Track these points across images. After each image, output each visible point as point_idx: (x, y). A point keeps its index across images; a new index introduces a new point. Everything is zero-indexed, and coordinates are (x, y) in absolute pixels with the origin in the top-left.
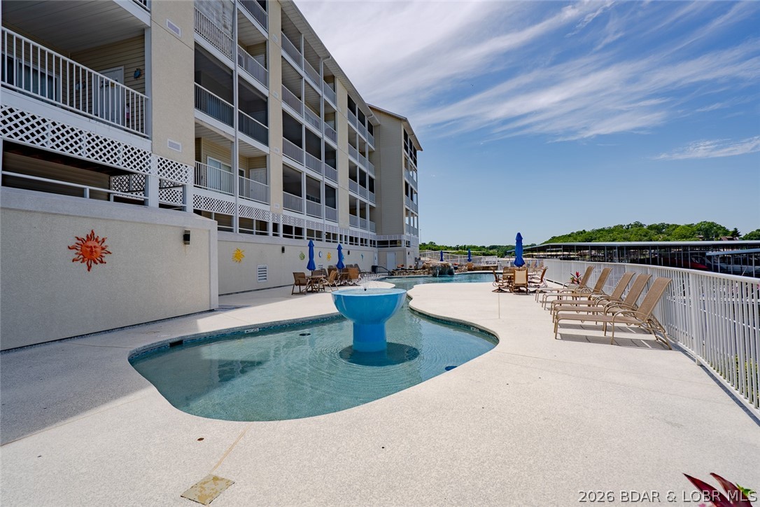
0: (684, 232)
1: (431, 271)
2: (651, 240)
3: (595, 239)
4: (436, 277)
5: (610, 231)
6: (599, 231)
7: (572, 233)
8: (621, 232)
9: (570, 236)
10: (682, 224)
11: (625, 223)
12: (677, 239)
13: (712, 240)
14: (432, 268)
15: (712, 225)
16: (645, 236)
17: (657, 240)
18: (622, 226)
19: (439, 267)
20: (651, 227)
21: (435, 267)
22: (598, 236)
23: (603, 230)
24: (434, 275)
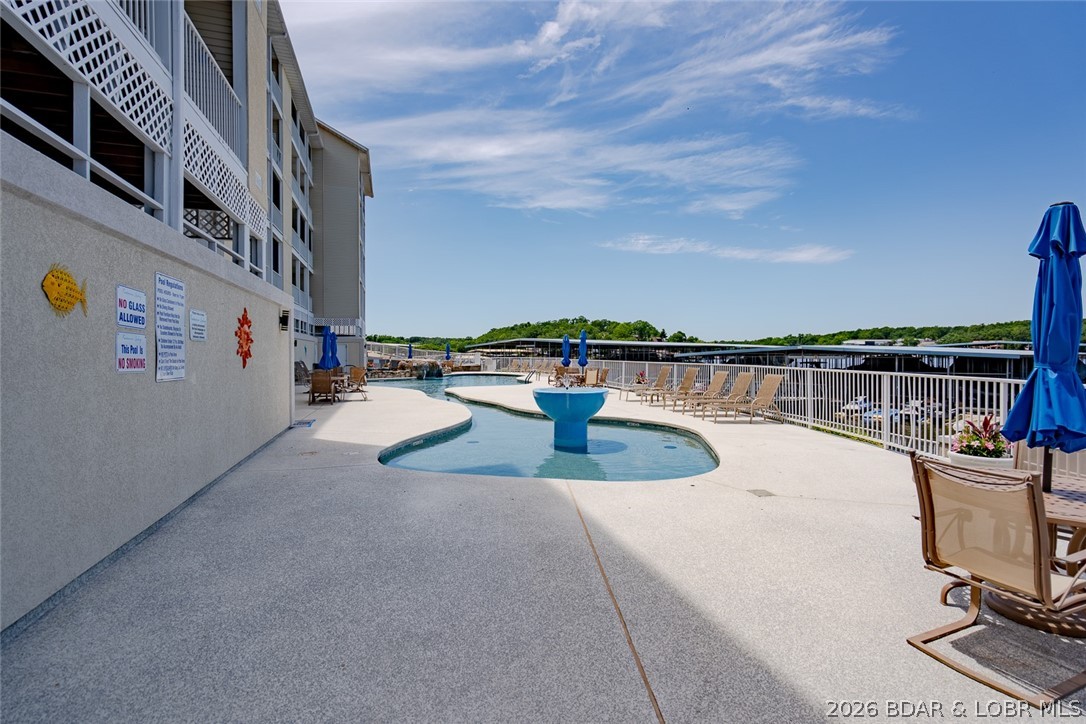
0: (623, 330)
1: (414, 372)
2: (595, 338)
3: (541, 334)
4: (422, 379)
5: (556, 325)
6: (544, 324)
7: (516, 325)
8: (567, 327)
9: (513, 328)
10: (622, 323)
11: (571, 317)
12: (618, 338)
13: (645, 340)
14: (416, 368)
15: (646, 325)
16: (589, 333)
17: (600, 338)
18: (567, 320)
19: (426, 367)
20: (595, 324)
21: (421, 366)
22: (544, 330)
23: (548, 323)
24: (420, 378)
